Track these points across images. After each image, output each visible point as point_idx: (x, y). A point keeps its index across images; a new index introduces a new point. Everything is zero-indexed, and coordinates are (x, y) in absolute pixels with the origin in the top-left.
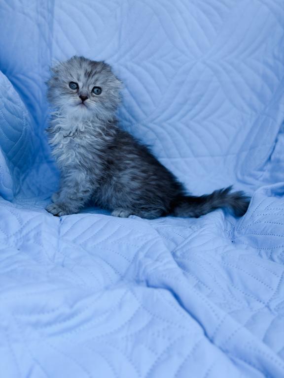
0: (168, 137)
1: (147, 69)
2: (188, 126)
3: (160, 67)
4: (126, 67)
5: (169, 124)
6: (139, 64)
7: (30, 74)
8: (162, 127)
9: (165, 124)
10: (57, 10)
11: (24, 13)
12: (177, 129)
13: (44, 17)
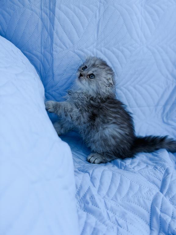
0: (123, 96)
1: (114, 53)
2: (135, 88)
3: (122, 52)
4: (101, 51)
5: (125, 88)
6: (109, 49)
7: (35, 52)
8: (121, 90)
9: (122, 88)
10: (57, 10)
11: (32, 10)
12: (129, 91)
13: (47, 14)
